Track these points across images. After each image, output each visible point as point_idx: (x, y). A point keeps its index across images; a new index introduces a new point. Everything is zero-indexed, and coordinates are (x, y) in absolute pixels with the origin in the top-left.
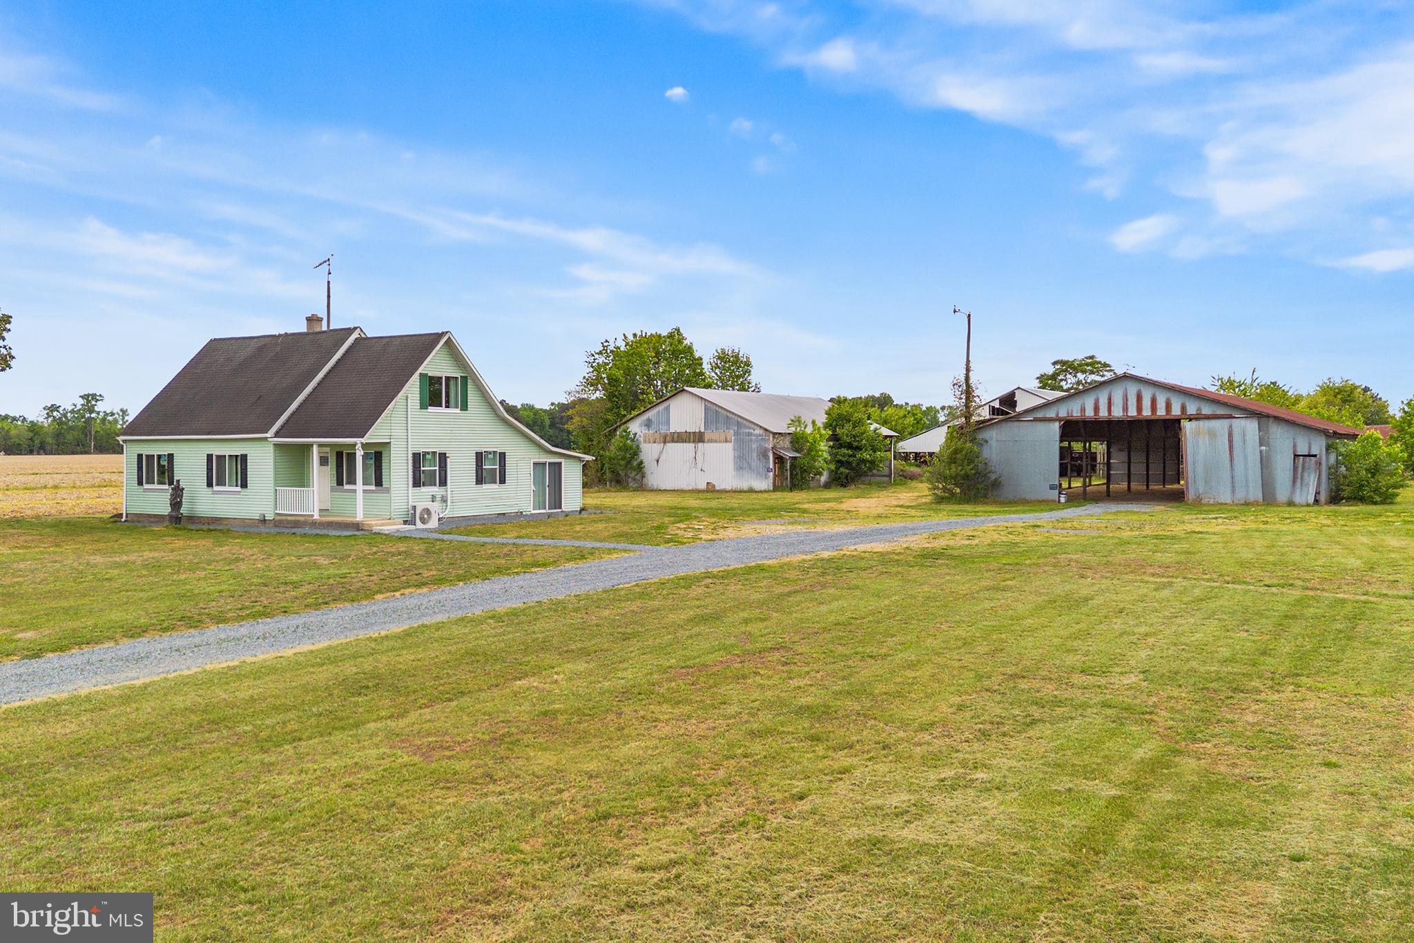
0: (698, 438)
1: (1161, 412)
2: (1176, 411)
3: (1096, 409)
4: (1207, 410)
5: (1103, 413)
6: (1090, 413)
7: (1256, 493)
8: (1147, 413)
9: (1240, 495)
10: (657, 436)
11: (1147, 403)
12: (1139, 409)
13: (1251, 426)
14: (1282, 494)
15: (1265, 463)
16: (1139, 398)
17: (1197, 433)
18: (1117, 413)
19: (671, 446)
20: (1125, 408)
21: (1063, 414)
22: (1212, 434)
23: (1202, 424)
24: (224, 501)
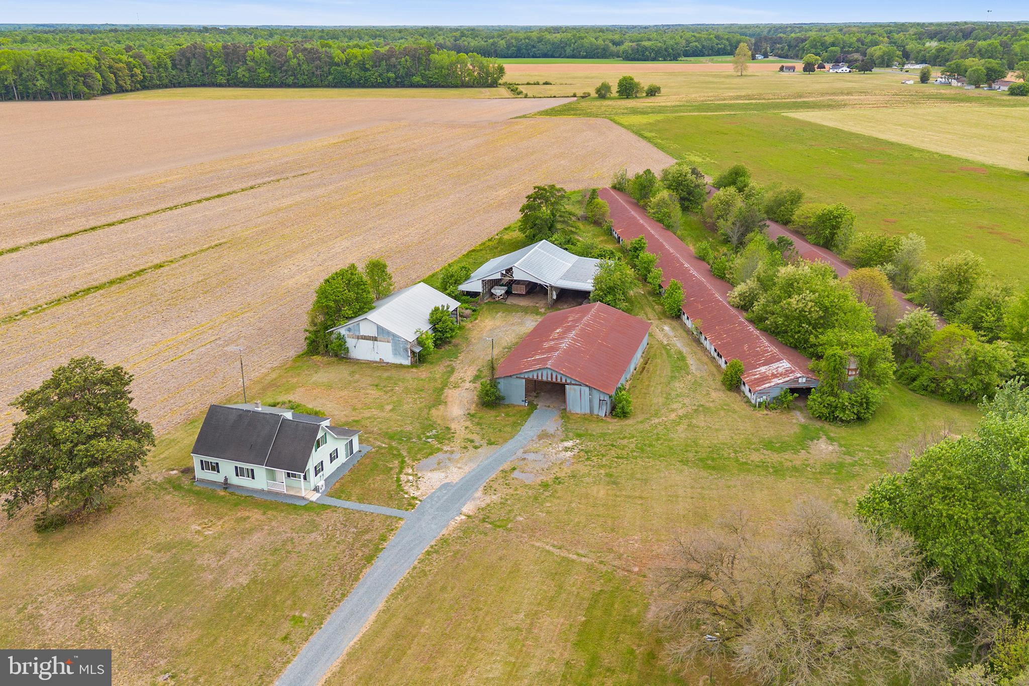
0: (375, 339)
1: (559, 380)
2: (564, 381)
3: (538, 376)
4: (573, 382)
5: (540, 378)
6: (535, 377)
7: (588, 411)
8: (554, 380)
9: (583, 412)
10: (354, 336)
11: (554, 377)
12: (552, 379)
13: (587, 389)
14: (596, 412)
15: (591, 401)
16: (551, 375)
17: (570, 389)
18: (545, 379)
19: (361, 341)
20: (547, 378)
21: (526, 377)
22: (575, 390)
23: (572, 387)
24: (244, 482)
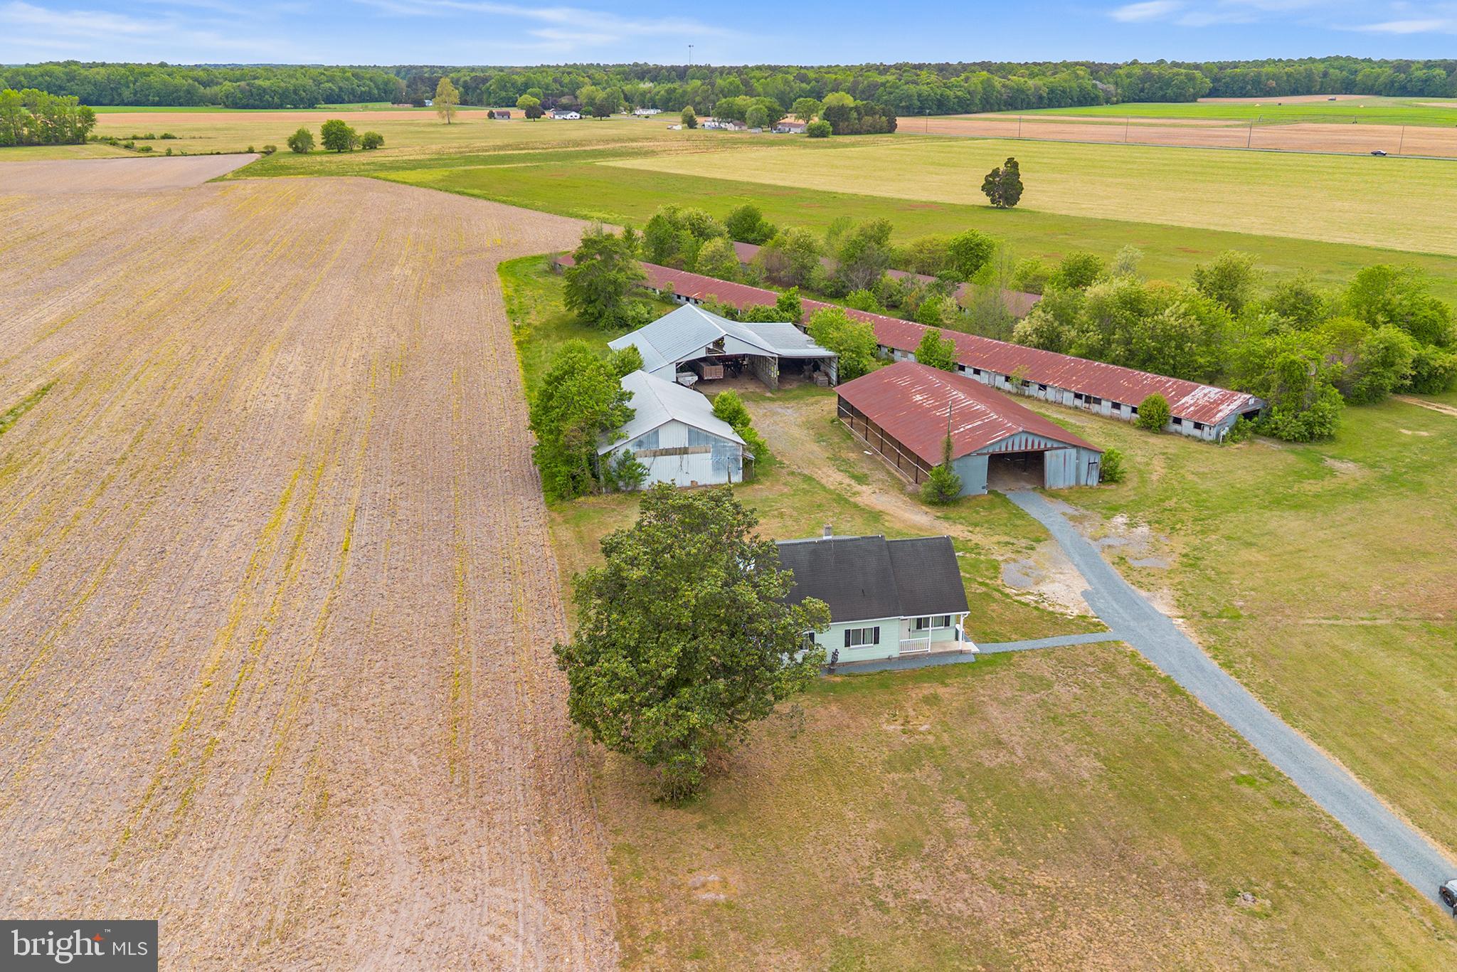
0: (683, 451)
1: (1036, 447)
2: (1042, 446)
3: (1007, 447)
4: (1055, 445)
5: (1010, 449)
6: (1003, 449)
7: (1073, 483)
8: (1029, 448)
9: (1067, 484)
10: (648, 453)
11: (1030, 444)
12: (1026, 446)
13: (1073, 452)
14: (1083, 482)
15: (1078, 468)
16: (1027, 441)
17: (1052, 456)
18: (1016, 449)
19: (659, 459)
20: (1020, 447)
21: (991, 451)
22: (1057, 456)
23: (1053, 452)
24: (862, 653)
